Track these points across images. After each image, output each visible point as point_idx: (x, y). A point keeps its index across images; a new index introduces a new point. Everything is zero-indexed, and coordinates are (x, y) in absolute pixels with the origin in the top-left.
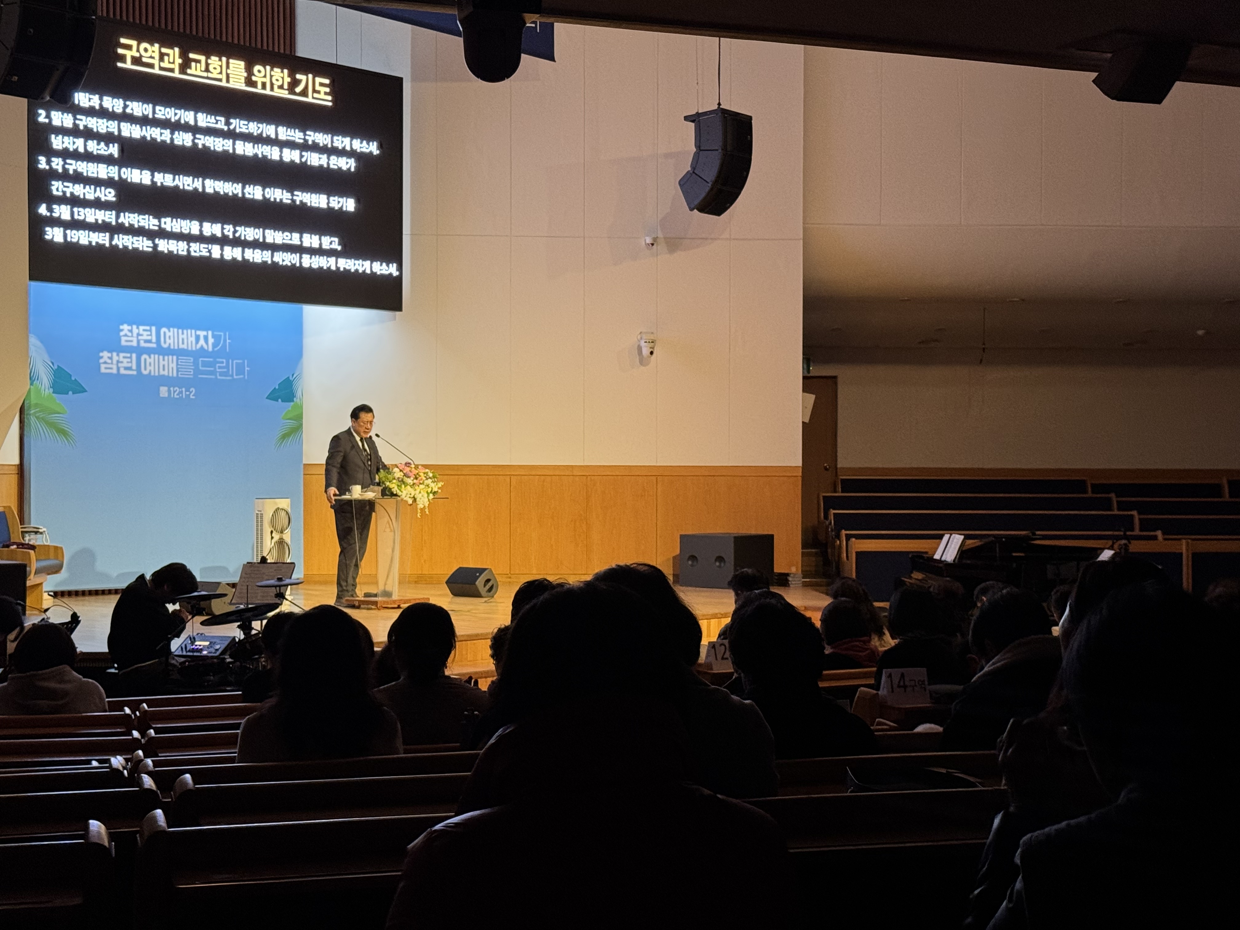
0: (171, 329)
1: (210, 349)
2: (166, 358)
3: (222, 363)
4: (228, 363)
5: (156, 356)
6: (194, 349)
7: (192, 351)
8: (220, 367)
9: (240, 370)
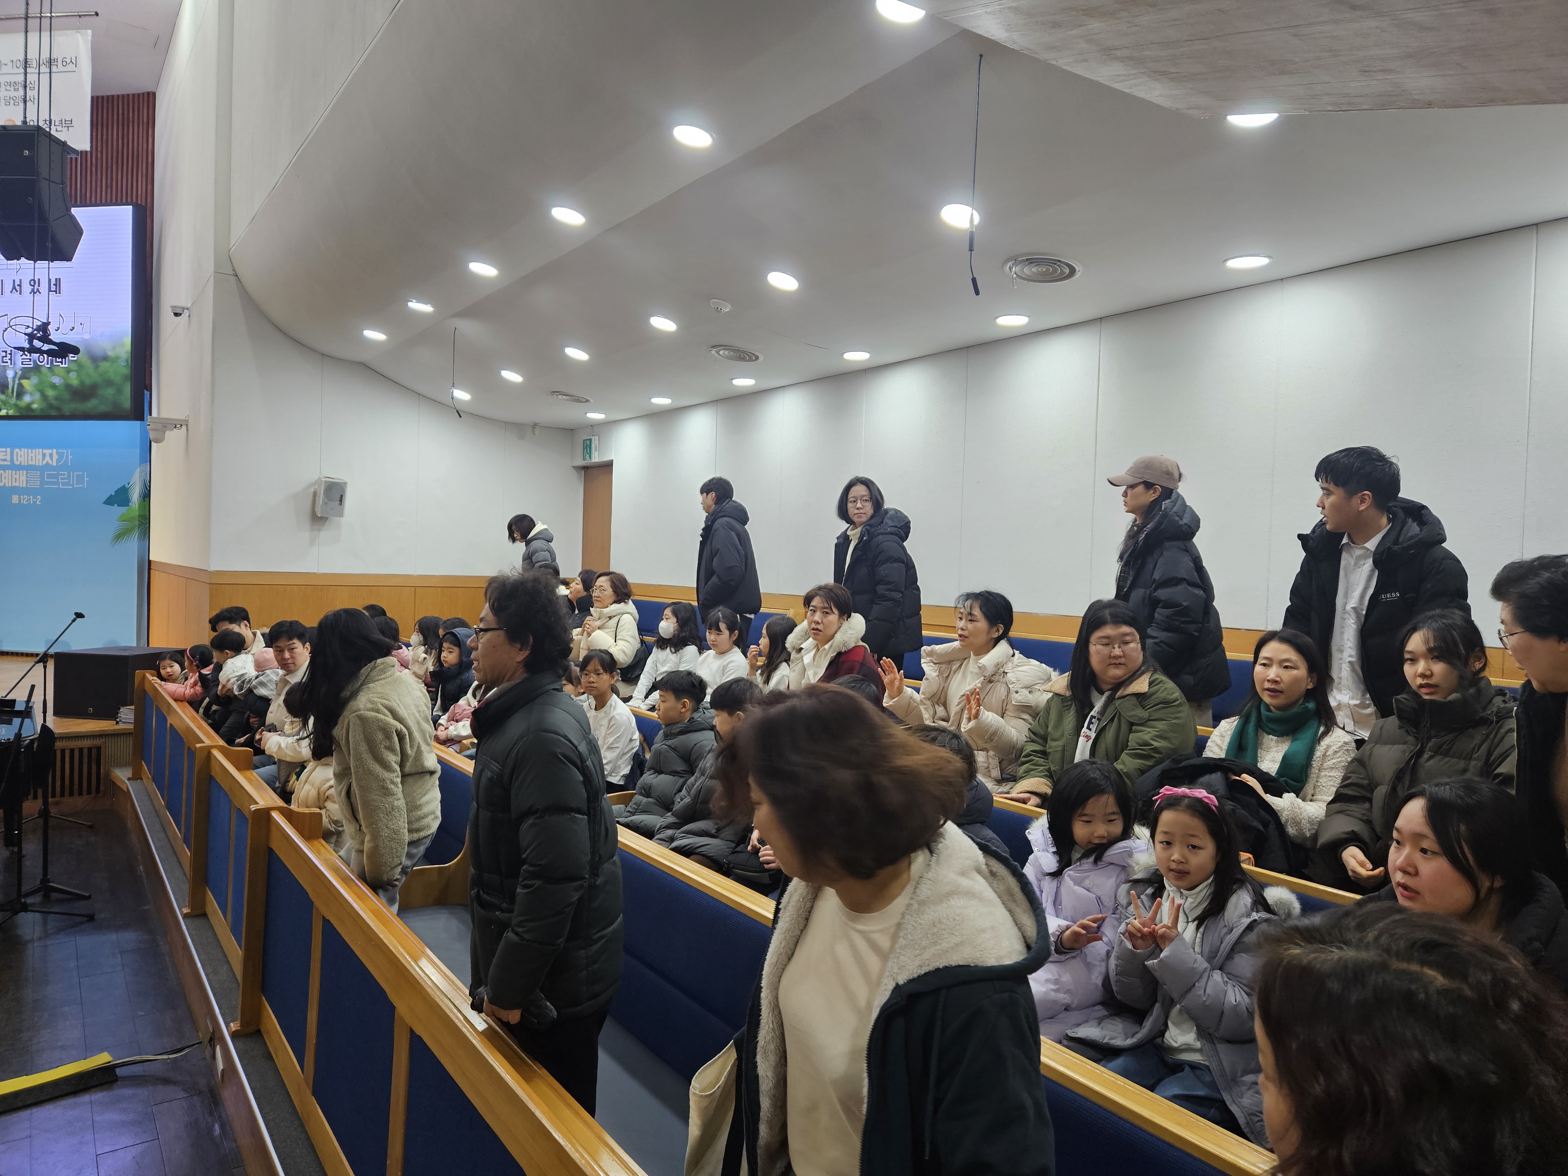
0: (23, 450)
1: (55, 464)
2: (18, 472)
3: (64, 475)
4: (69, 475)
5: (10, 471)
6: (41, 464)
7: (39, 466)
8: (62, 479)
9: (80, 479)
